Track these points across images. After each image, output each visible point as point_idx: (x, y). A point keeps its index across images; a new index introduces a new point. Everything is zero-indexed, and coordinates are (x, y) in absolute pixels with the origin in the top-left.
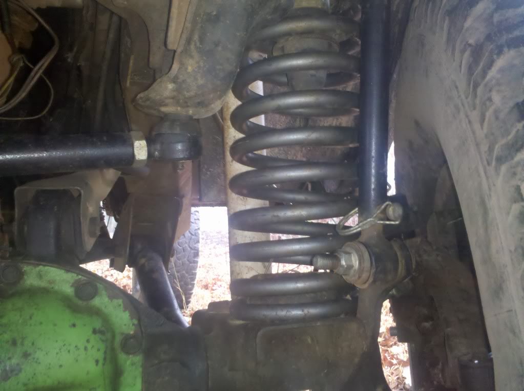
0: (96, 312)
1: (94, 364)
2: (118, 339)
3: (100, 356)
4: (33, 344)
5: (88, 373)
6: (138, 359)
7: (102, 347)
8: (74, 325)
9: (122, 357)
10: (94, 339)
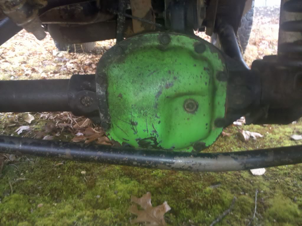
0: (205, 59)
1: (205, 84)
2: (215, 73)
3: (207, 81)
4: (178, 73)
5: (202, 88)
6: (225, 83)
7: (208, 76)
8: (195, 65)
9: (217, 82)
10: (205, 72)
